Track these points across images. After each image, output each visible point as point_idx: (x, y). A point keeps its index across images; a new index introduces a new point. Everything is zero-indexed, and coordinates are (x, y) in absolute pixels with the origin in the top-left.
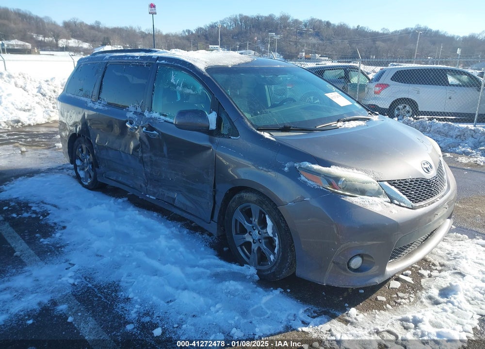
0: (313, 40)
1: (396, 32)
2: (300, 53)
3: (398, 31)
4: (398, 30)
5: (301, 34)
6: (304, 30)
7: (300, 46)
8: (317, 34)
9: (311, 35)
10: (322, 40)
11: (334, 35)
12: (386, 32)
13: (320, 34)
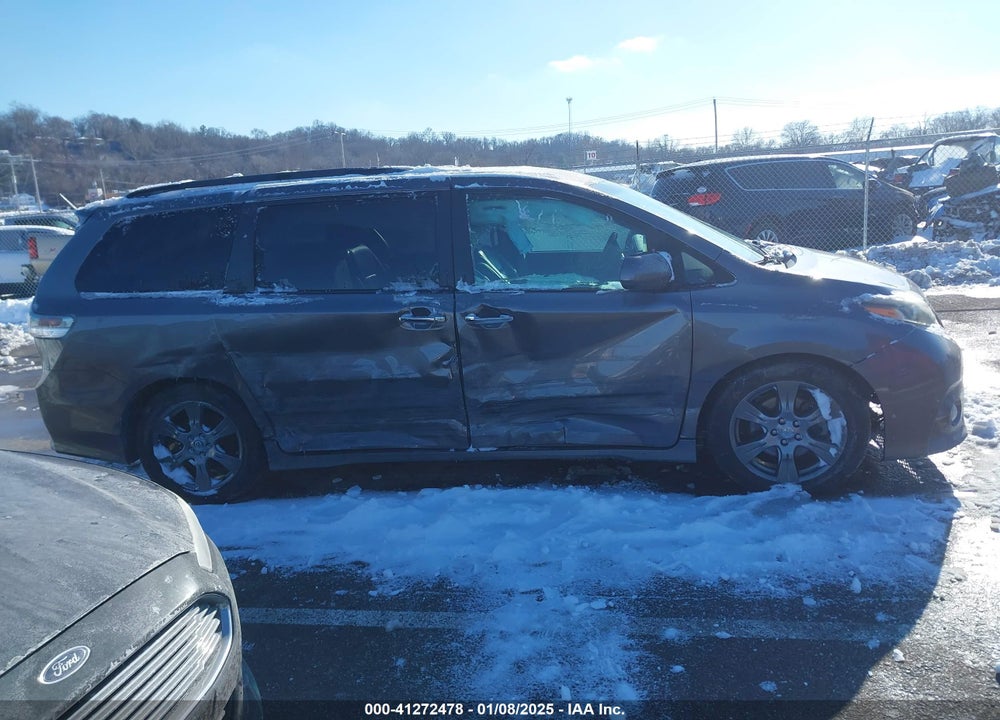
0: (111, 161)
1: (279, 135)
2: (90, 191)
3: (284, 135)
4: (283, 132)
5: (76, 148)
6: (82, 141)
7: (80, 175)
8: (116, 147)
9: (101, 150)
10: (130, 158)
11: (156, 147)
12: (261, 137)
13: (122, 147)
